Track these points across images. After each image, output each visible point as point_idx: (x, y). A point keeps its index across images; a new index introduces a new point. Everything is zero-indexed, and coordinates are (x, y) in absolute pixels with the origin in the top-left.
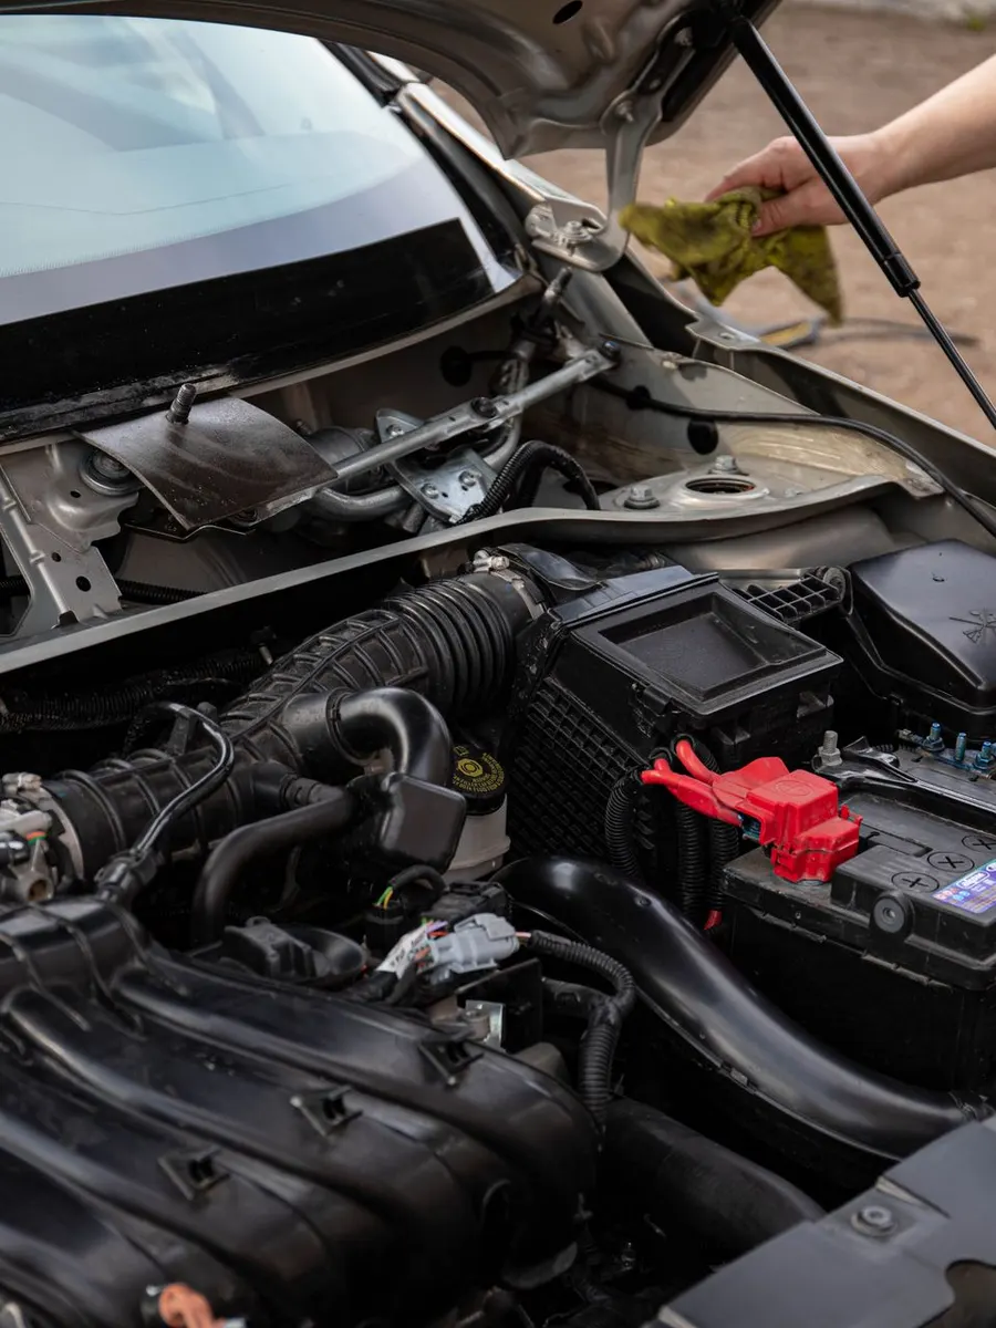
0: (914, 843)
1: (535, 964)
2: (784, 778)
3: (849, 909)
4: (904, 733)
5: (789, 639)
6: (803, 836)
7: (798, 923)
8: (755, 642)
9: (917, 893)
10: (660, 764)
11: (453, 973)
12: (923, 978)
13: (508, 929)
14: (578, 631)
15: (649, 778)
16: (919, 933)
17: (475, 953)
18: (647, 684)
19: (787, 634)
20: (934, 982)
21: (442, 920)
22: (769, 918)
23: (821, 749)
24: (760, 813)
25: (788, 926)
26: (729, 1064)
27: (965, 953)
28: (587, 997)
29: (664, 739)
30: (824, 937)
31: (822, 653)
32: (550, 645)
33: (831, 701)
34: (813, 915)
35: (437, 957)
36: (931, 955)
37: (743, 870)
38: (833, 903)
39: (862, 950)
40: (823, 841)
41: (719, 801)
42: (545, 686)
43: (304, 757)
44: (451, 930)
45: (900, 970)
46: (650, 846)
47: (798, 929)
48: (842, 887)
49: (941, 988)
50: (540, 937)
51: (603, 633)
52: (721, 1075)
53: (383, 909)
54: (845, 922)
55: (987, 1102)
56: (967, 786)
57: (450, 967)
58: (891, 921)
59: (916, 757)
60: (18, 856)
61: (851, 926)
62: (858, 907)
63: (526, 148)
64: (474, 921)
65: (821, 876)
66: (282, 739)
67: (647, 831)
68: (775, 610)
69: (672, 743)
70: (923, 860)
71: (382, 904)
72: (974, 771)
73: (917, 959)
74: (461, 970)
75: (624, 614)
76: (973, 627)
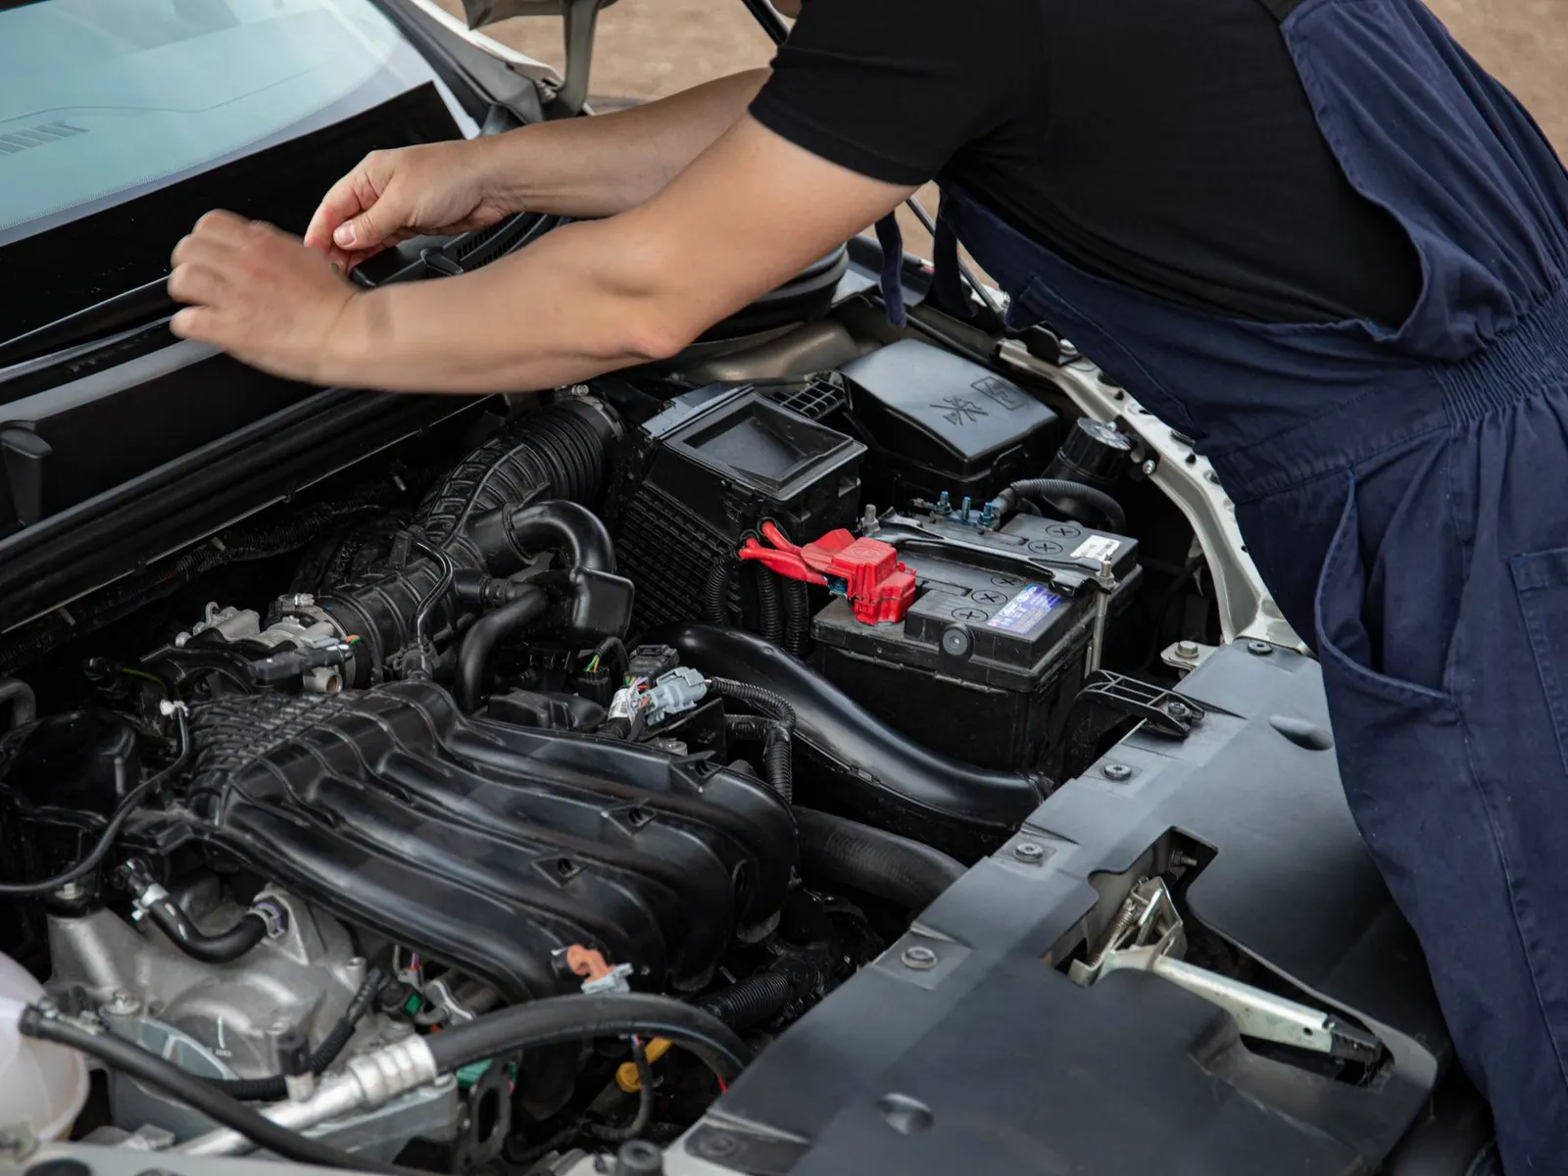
0: (957, 586)
1: (720, 702)
2: (853, 545)
3: (921, 641)
4: (918, 502)
5: (822, 435)
6: (880, 587)
7: (879, 656)
8: (792, 438)
9: (974, 623)
10: (750, 542)
11: (666, 714)
12: (985, 688)
13: (699, 677)
14: (668, 441)
15: (746, 554)
16: (978, 654)
17: (682, 697)
18: (734, 480)
19: (819, 430)
20: (993, 690)
21: (643, 677)
22: (853, 654)
23: (863, 519)
24: (844, 573)
25: (871, 659)
26: (856, 767)
27: (1016, 664)
28: (760, 725)
29: (750, 523)
30: (902, 665)
31: (851, 443)
32: (645, 456)
33: (859, 482)
34: (892, 649)
35: (656, 702)
36: (991, 669)
37: (829, 618)
38: (906, 638)
39: (934, 671)
40: (891, 591)
41: (808, 566)
42: (643, 488)
43: (487, 562)
44: (653, 685)
45: (965, 683)
46: (736, 609)
47: (878, 661)
48: (914, 624)
49: (997, 694)
50: (718, 682)
51: (686, 441)
52: (852, 776)
53: (593, 673)
54: (920, 652)
55: (1044, 775)
56: (977, 538)
57: (664, 710)
58: (956, 645)
59: (932, 520)
60: (347, 655)
61: (924, 653)
62: (928, 639)
63: (490, 18)
64: (674, 674)
65: (892, 618)
66: (468, 549)
67: (736, 598)
68: (801, 411)
69: (758, 525)
70: (968, 598)
71: (592, 668)
72: (979, 526)
73: (979, 673)
74: (674, 711)
75: (697, 424)
76: (949, 412)
